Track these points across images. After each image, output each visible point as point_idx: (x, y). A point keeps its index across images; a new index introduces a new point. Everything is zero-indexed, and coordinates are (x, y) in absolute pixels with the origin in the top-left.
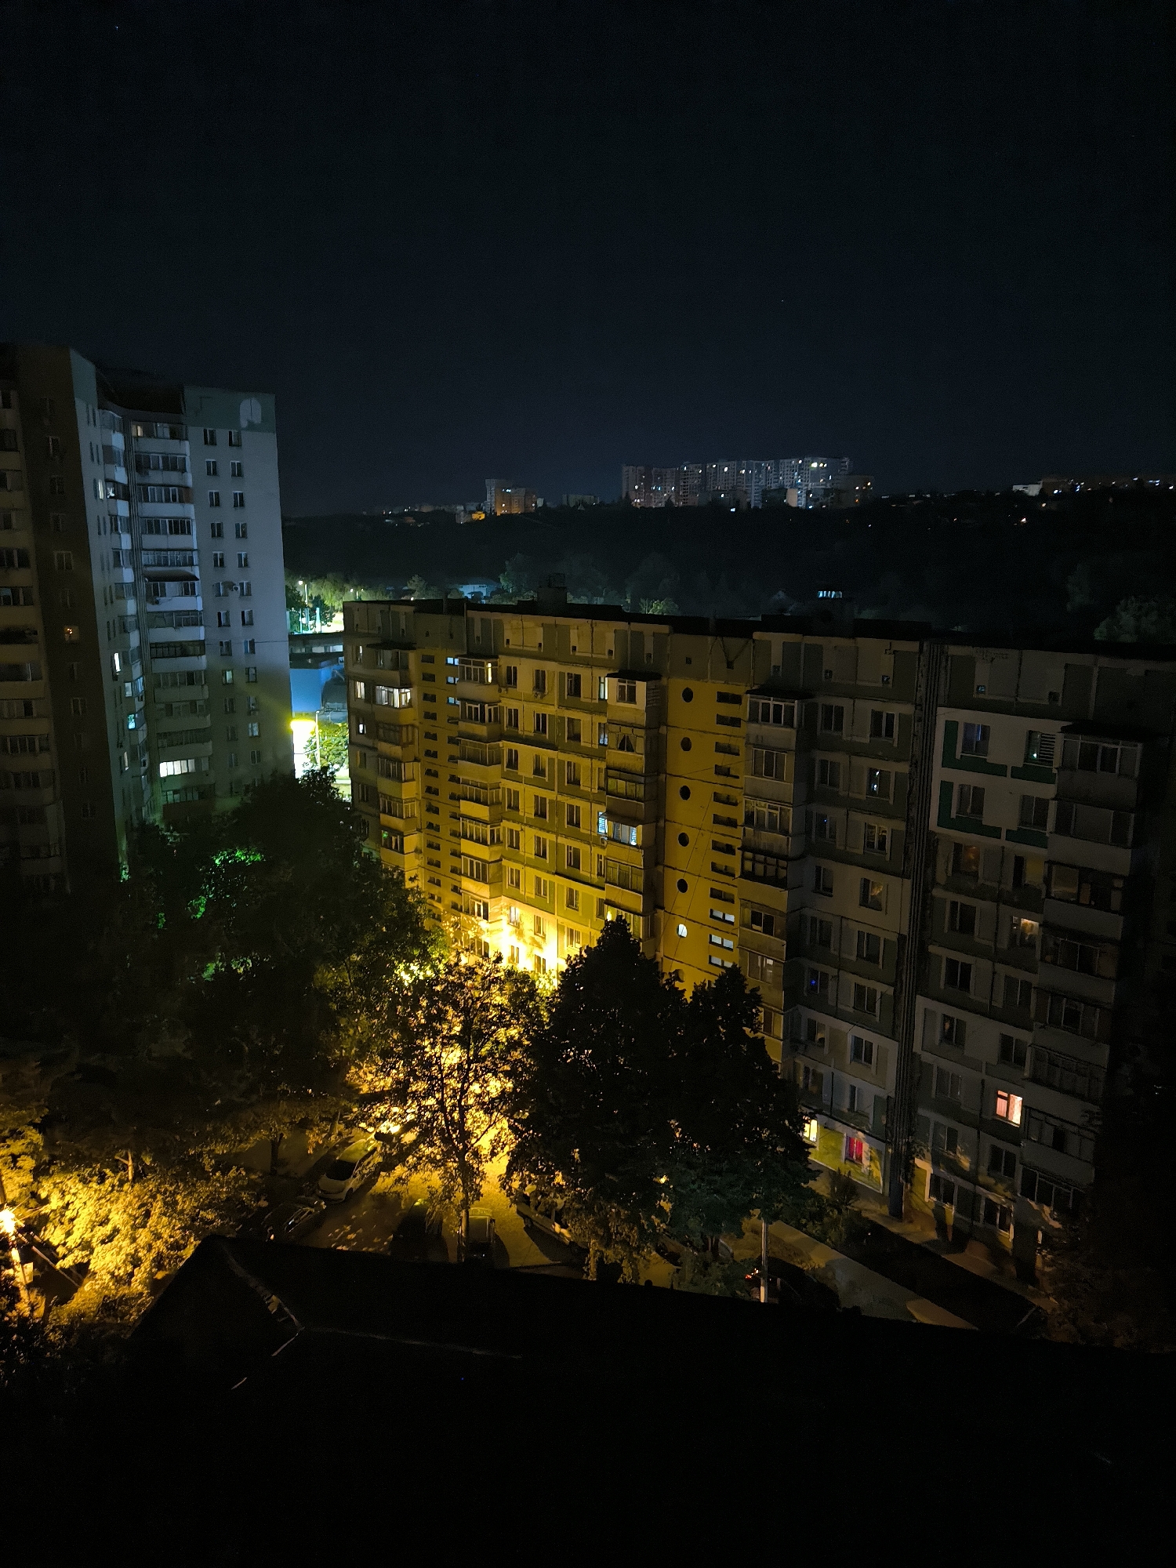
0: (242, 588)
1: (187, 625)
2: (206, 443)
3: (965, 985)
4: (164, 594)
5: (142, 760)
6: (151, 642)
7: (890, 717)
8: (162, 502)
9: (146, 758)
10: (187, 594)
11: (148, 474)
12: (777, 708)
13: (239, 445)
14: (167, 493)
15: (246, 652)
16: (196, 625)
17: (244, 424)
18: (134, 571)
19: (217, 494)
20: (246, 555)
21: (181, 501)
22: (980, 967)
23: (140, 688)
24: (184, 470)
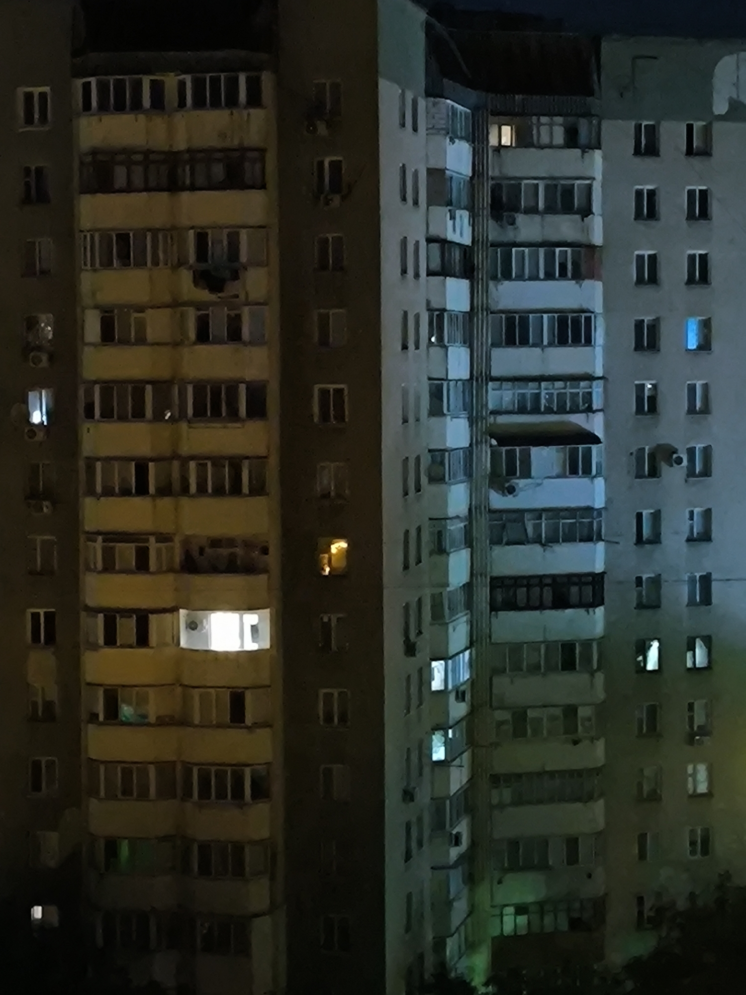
0: (692, 459)
1: (570, 538)
2: (637, 152)
4: (527, 474)
5: (454, 832)
6: (495, 574)
8: (536, 278)
9: (463, 828)
10: (574, 471)
11: (513, 223)
13: (706, 153)
14: (550, 258)
15: (692, 603)
16: (589, 539)
17: (720, 107)
18: (471, 426)
19: (653, 259)
20: (706, 387)
21: (578, 276)
23: (465, 675)
24: (586, 211)
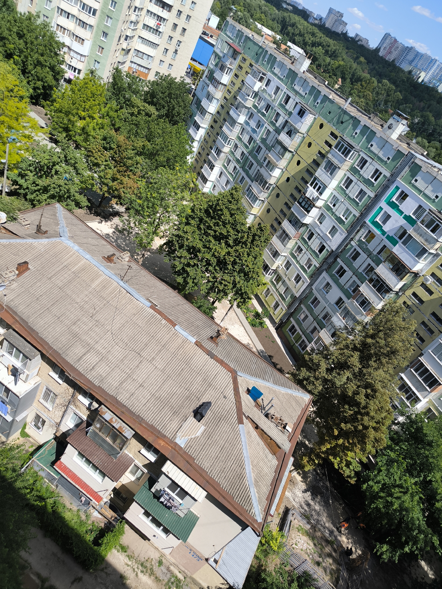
3: (341, 276)
7: (381, 173)
12: (346, 148)
15: (186, 21)
22: (349, 273)
